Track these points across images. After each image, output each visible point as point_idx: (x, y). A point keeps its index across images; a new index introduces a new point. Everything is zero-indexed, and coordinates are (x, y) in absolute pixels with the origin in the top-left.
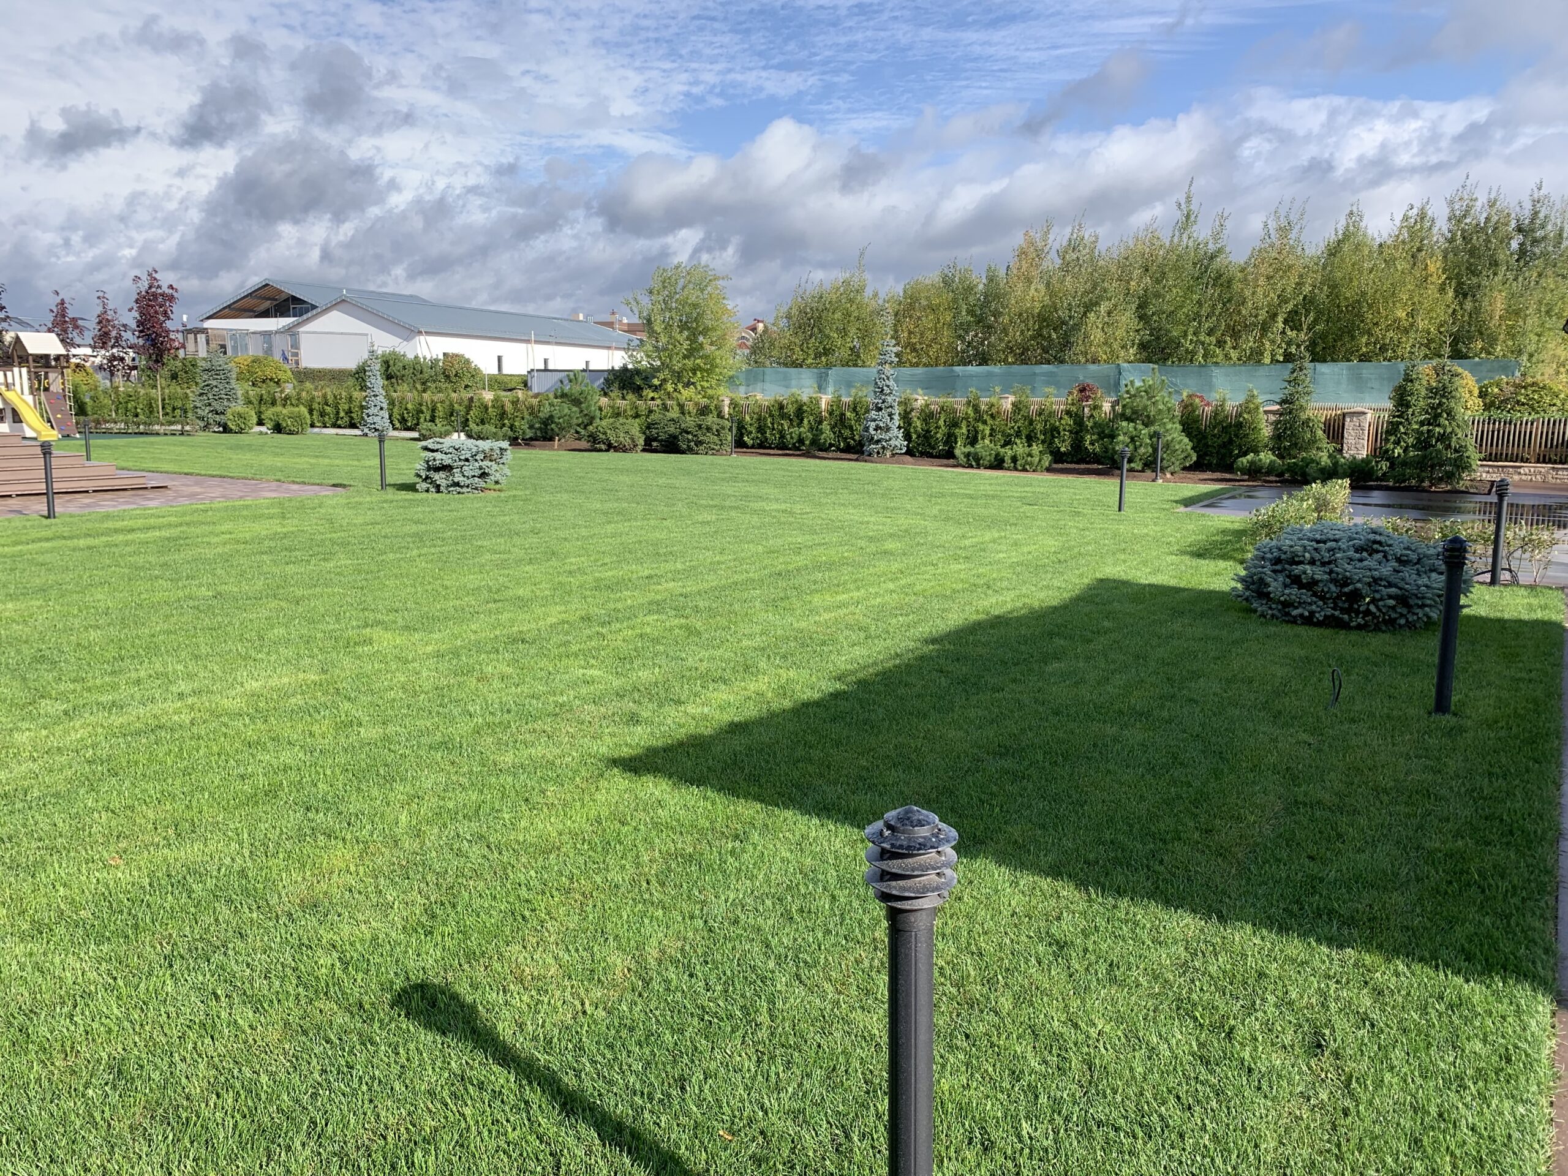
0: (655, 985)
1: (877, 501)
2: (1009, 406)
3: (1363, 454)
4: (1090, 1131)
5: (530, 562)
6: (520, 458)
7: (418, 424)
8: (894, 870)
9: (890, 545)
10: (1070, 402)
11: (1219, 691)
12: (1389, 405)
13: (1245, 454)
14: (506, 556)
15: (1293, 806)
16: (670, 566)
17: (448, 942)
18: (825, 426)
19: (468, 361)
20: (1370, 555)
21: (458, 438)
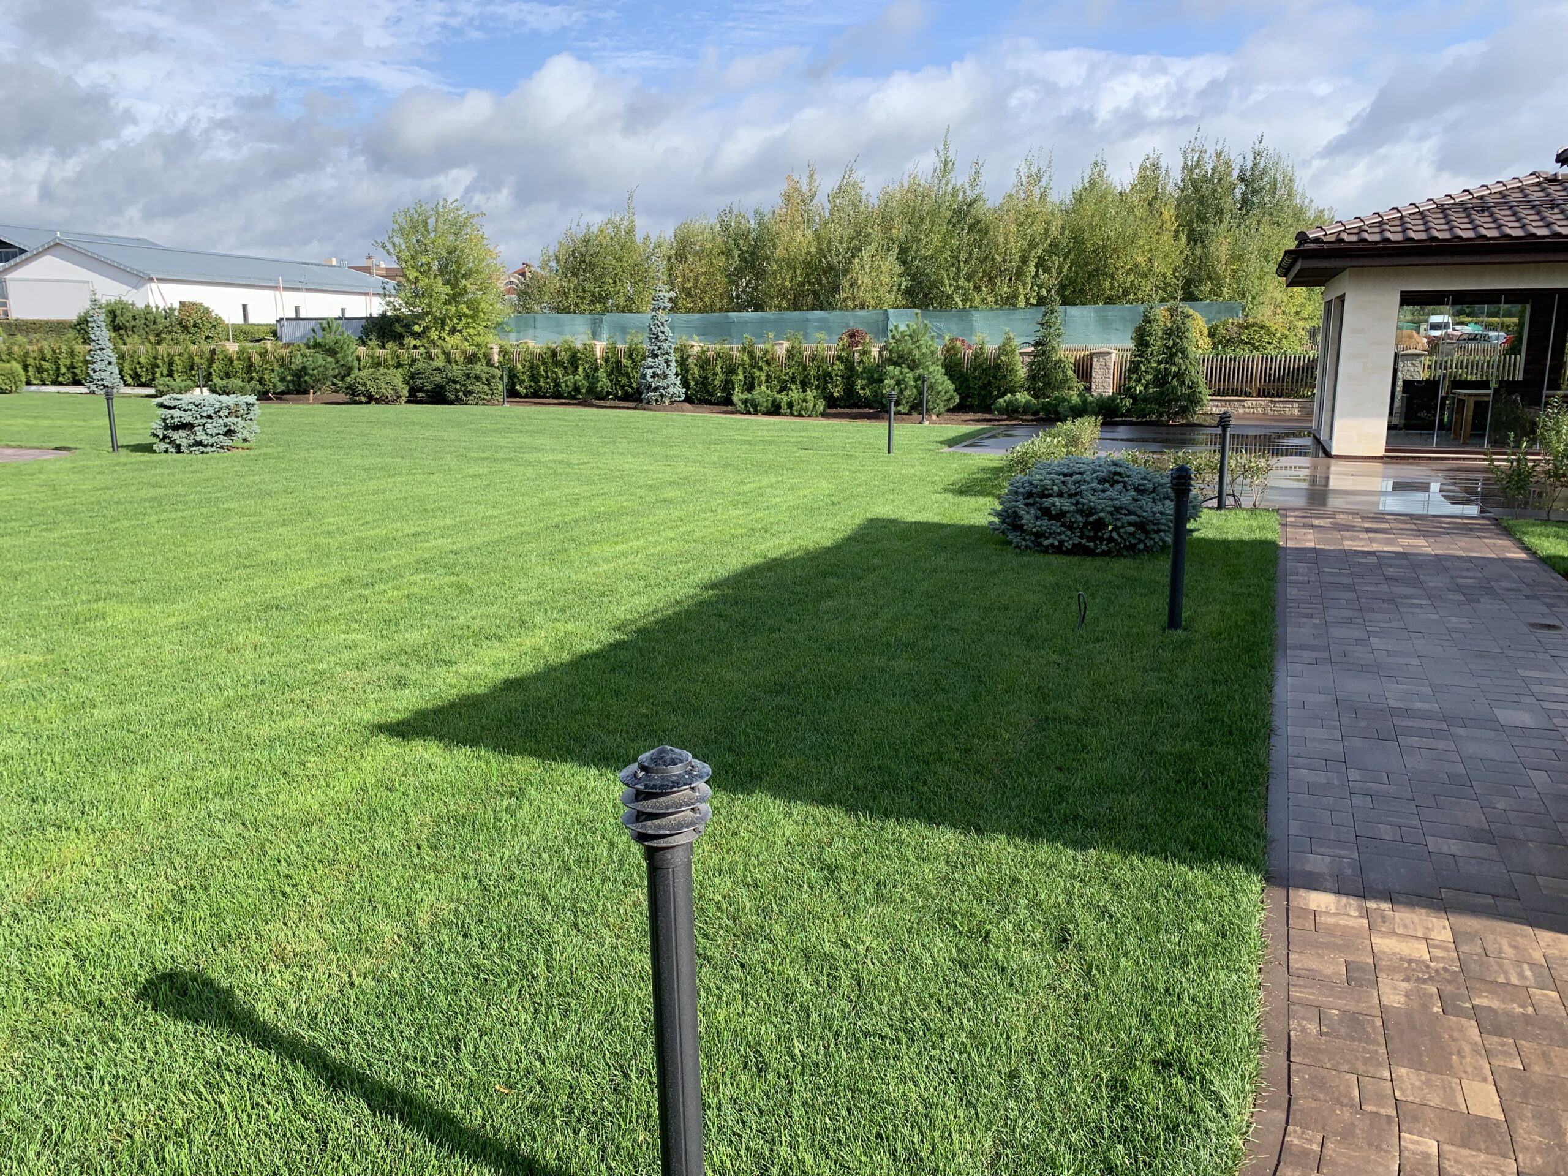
0: (427, 949)
1: (657, 450)
2: (784, 352)
3: (1109, 392)
4: (858, 1042)
5: (284, 523)
6: (271, 414)
7: (153, 379)
8: (648, 810)
9: (670, 493)
10: (840, 347)
11: (978, 619)
12: (1131, 345)
13: (1004, 395)
14: (256, 519)
15: (1043, 722)
16: (438, 522)
17: (200, 927)
18: (601, 374)
19: (207, 311)
20: (1112, 486)
21: (200, 394)
